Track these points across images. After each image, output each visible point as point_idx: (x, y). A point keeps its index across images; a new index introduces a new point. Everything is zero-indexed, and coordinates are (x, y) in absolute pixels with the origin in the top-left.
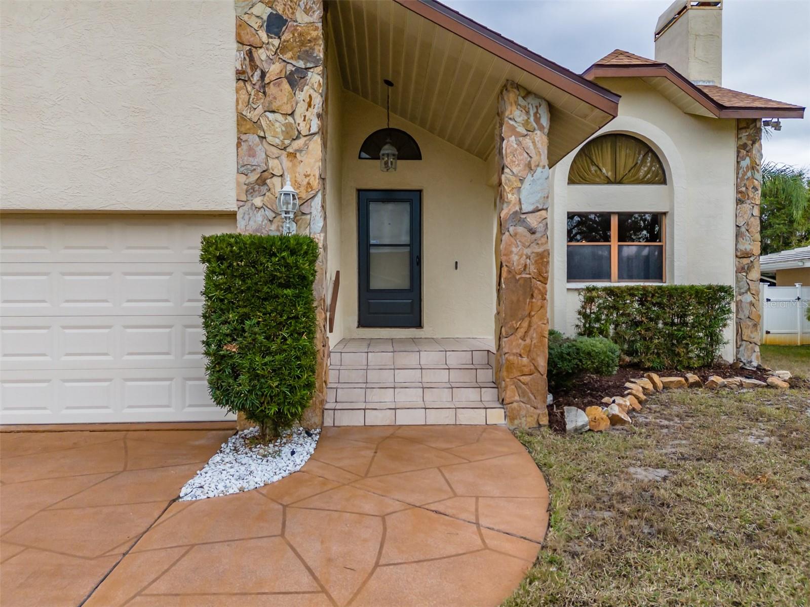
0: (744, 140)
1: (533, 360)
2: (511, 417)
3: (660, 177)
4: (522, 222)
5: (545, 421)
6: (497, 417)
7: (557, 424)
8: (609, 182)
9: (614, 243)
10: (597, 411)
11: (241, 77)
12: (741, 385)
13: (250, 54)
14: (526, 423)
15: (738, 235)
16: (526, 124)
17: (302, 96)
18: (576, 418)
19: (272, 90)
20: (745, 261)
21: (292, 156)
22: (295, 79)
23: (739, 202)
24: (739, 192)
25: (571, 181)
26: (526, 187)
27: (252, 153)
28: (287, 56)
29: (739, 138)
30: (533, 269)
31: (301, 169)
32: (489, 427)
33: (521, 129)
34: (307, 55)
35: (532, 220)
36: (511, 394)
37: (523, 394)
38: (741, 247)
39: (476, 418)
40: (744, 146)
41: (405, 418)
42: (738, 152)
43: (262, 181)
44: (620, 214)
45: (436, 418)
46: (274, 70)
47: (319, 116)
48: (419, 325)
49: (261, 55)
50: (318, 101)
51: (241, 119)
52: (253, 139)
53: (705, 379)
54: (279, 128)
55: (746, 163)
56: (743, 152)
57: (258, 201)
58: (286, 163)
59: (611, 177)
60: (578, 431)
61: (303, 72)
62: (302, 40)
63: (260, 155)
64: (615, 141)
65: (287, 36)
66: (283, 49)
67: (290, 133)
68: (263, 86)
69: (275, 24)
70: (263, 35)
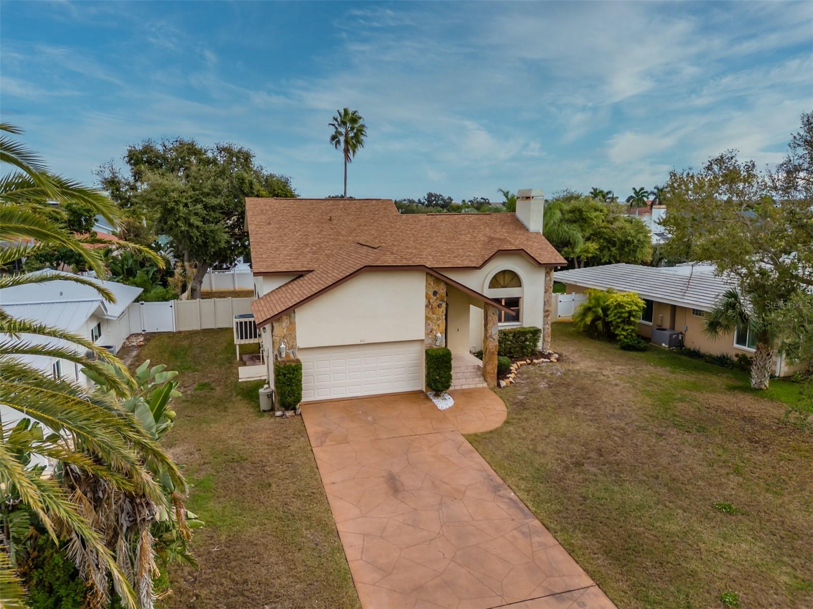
1: (494, 371)
2: (488, 385)
3: (519, 284)
5: (496, 385)
6: (485, 385)
7: (499, 385)
8: (503, 287)
10: (507, 380)
11: (427, 306)
12: (543, 362)
13: (429, 301)
14: (492, 386)
15: (545, 304)
17: (441, 310)
18: (503, 383)
19: (434, 309)
20: (547, 313)
21: (438, 325)
22: (439, 306)
23: (545, 292)
24: (545, 289)
25: (489, 288)
26: (493, 329)
27: (429, 325)
28: (438, 301)
29: (546, 270)
30: (494, 349)
31: (441, 328)
32: (484, 388)
33: (492, 315)
34: (442, 300)
35: (494, 337)
36: (488, 379)
37: (491, 379)
38: (545, 308)
39: (480, 386)
40: (547, 273)
42: (546, 275)
43: (431, 332)
44: (506, 299)
45: (470, 387)
46: (434, 305)
47: (445, 315)
49: (431, 301)
51: (426, 317)
52: (429, 321)
53: (532, 361)
54: (435, 318)
55: (548, 278)
57: (430, 337)
58: (437, 327)
59: (503, 285)
60: (504, 387)
61: (441, 304)
62: (442, 296)
63: (431, 325)
64: (504, 272)
65: (438, 296)
66: (437, 299)
67: (438, 319)
68: (432, 308)
69: (435, 293)
70: (432, 296)
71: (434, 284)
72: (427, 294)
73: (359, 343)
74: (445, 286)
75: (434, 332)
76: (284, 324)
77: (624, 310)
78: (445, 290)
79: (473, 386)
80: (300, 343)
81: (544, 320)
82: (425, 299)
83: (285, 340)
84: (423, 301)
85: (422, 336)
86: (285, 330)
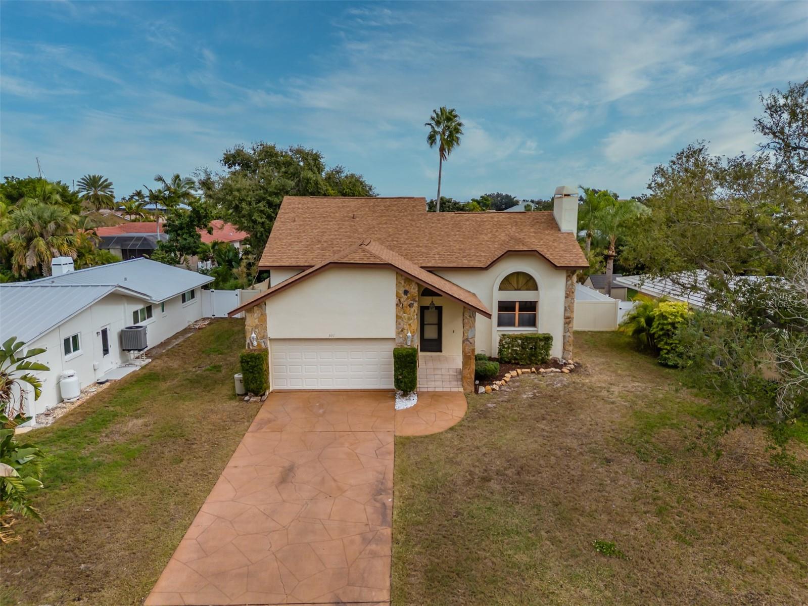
0: (569, 274)
1: (470, 375)
2: (464, 389)
3: (535, 287)
4: (468, 341)
5: (473, 391)
6: (461, 389)
7: (476, 391)
8: (516, 290)
9: (517, 312)
10: (488, 387)
11: (397, 305)
12: (552, 372)
13: (400, 300)
14: (468, 391)
15: (565, 310)
16: (470, 316)
17: (412, 309)
18: (482, 389)
19: (405, 308)
20: (568, 320)
21: (410, 325)
22: (411, 306)
23: (566, 297)
24: (566, 294)
25: (500, 289)
26: (470, 332)
27: (400, 324)
28: (409, 300)
29: (567, 273)
30: (471, 353)
31: (412, 328)
32: (459, 392)
33: (468, 317)
34: (414, 300)
35: (471, 341)
36: (465, 384)
37: (468, 384)
38: (566, 315)
39: (455, 390)
40: (569, 276)
41: (437, 390)
42: (567, 278)
43: (402, 331)
44: (520, 302)
45: (445, 390)
46: (405, 304)
47: (417, 315)
48: (440, 351)
49: (402, 300)
50: (416, 311)
51: (397, 316)
52: (400, 320)
53: (537, 369)
54: (406, 317)
55: (570, 282)
56: (569, 278)
57: (401, 336)
58: (408, 326)
59: (516, 287)
60: (482, 393)
61: (413, 304)
62: (413, 296)
63: (402, 324)
64: (518, 274)
65: (409, 295)
66: (408, 298)
67: (409, 319)
68: (403, 308)
69: (406, 292)
70: (403, 295)
71: (405, 283)
72: (397, 294)
73: (328, 337)
74: (417, 285)
75: (405, 331)
76: (256, 315)
77: (665, 322)
78: (417, 289)
79: (448, 390)
80: (271, 334)
81: (564, 327)
82: (395, 297)
83: (257, 330)
84: (394, 300)
85: (393, 336)
86: (256, 321)
